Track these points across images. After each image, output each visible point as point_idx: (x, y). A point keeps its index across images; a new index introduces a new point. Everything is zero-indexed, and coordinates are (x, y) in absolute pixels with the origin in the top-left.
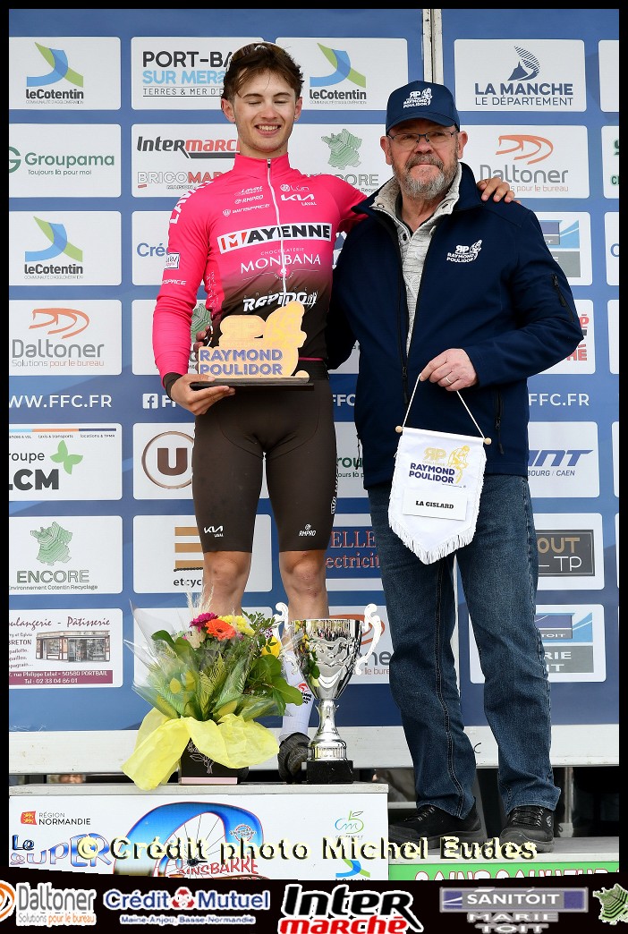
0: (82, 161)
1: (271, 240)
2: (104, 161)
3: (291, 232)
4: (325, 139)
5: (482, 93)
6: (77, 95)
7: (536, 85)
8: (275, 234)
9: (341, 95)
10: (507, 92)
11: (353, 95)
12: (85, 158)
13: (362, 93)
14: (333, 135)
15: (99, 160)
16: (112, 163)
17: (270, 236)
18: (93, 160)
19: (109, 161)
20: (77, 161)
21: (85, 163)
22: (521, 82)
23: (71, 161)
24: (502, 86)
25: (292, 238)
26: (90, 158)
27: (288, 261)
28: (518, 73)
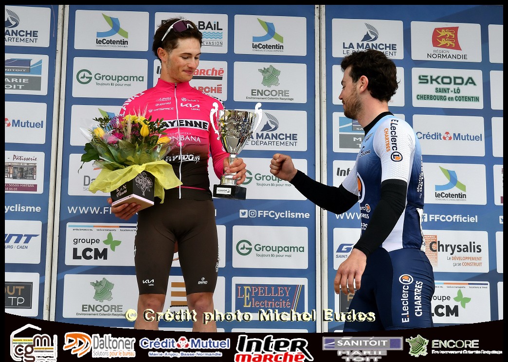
0: (126, 78)
1: (173, 127)
2: (138, 79)
3: (184, 123)
4: (260, 70)
5: (347, 48)
6: (124, 43)
7: (376, 44)
8: (175, 124)
9: (270, 47)
10: (360, 48)
11: (276, 47)
12: (128, 77)
13: (281, 46)
14: (264, 68)
15: (135, 78)
16: (143, 80)
17: (172, 125)
18: (132, 78)
19: (141, 79)
20: (123, 78)
21: (128, 80)
22: (368, 42)
23: (120, 78)
24: (358, 44)
25: (185, 127)
26: (131, 77)
27: (182, 139)
28: (367, 38)
